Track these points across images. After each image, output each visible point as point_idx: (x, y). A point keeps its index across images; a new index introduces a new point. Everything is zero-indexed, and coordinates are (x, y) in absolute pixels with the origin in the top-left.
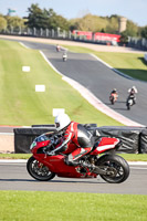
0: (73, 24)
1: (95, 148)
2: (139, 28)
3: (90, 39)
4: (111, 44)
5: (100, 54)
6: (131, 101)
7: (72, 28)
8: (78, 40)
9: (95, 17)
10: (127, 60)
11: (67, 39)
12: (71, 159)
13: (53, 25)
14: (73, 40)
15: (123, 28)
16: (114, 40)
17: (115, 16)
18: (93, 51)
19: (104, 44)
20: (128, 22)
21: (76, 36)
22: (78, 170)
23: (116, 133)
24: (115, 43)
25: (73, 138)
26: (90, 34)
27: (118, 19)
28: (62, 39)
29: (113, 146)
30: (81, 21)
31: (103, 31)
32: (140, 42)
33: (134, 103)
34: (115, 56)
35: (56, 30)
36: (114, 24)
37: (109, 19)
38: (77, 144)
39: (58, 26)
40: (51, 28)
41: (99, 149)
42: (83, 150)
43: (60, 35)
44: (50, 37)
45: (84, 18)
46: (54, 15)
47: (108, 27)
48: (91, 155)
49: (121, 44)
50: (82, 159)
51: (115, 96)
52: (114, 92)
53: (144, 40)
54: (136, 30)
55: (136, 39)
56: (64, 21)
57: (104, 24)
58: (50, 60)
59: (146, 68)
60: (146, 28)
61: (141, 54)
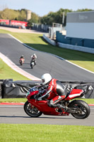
2: (40, 18)
3: (8, 24)
4: (22, 28)
5: (14, 34)
6: (33, 63)
9: (11, 10)
10: (32, 37)
12: (52, 102)
15: (29, 17)
16: (24, 25)
17: (24, 10)
18: (10, 32)
19: (17, 27)
20: (32, 14)
23: (25, 85)
24: (24, 27)
26: (8, 21)
27: (25, 11)
31: (16, 20)
32: (40, 26)
33: (35, 64)
34: (23, 35)
36: (23, 15)
37: (20, 11)
42: (60, 97)
45: (4, 11)
47: (19, 17)
49: (28, 27)
51: (23, 60)
52: (22, 57)
53: (42, 25)
54: (37, 19)
55: (37, 25)
57: (17, 15)
59: (44, 43)
60: (44, 18)
61: (41, 34)
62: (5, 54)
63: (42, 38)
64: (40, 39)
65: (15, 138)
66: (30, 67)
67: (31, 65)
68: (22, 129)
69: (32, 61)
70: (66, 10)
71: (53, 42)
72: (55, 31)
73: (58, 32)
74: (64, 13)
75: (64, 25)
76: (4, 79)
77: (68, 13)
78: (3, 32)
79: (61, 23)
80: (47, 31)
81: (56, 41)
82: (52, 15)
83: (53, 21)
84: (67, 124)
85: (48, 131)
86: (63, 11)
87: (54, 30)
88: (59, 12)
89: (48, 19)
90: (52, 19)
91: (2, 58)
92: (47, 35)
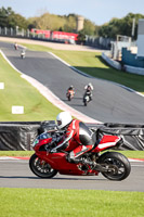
0: (31, 22)
1: (96, 145)
2: (97, 27)
3: (48, 38)
4: (69, 43)
5: (57, 52)
6: (87, 98)
7: (31, 27)
8: (36, 39)
9: (53, 16)
10: (85, 58)
11: (25, 37)
12: (72, 156)
13: (12, 23)
14: (32, 38)
15: (81, 26)
16: (72, 39)
17: (73, 15)
18: (51, 49)
19: (62, 42)
20: (86, 21)
21: (34, 34)
22: (79, 167)
24: (72, 41)
25: (75, 136)
26: (48, 32)
27: (75, 18)
28: (20, 37)
29: (114, 144)
30: (39, 19)
31: (60, 30)
32: (97, 40)
33: (90, 99)
34: (72, 54)
35: (14, 28)
36: (71, 23)
37: (67, 17)
38: (78, 141)
39: (16, 24)
40: (9, 27)
41: (101, 146)
42: (84, 148)
43: (18, 34)
44: (9, 36)
45: (43, 17)
46: (13, 13)
47: (66, 26)
48: (93, 153)
49: (78, 42)
50: (84, 156)
51: (72, 92)
52: (70, 89)
53: (101, 39)
54: (93, 29)
55: (93, 38)
56: (22, 19)
57: (62, 23)
58: (8, 57)
59: (103, 66)
60: (103, 27)
61: (99, 52)
62: (44, 83)
63: (100, 58)
64: (97, 60)
65: (58, 210)
66: (83, 103)
67: (85, 101)
68: (69, 197)
69: (86, 95)
70: (138, 15)
71: (117, 64)
72: (120, 48)
73: (124, 49)
74: (134, 20)
75: (135, 38)
76: (42, 120)
77: (141, 20)
78: (41, 50)
79: (130, 35)
80: (109, 47)
81: (122, 63)
82: (115, 23)
83: (118, 33)
84: (138, 191)
85: (108, 200)
86: (133, 16)
87: (119, 45)
88: (126, 19)
89: (110, 29)
90: (115, 29)
91: (38, 88)
92: (107, 54)
